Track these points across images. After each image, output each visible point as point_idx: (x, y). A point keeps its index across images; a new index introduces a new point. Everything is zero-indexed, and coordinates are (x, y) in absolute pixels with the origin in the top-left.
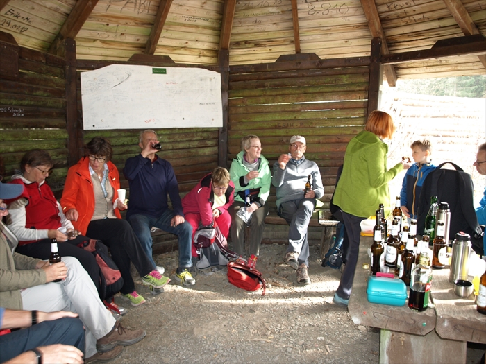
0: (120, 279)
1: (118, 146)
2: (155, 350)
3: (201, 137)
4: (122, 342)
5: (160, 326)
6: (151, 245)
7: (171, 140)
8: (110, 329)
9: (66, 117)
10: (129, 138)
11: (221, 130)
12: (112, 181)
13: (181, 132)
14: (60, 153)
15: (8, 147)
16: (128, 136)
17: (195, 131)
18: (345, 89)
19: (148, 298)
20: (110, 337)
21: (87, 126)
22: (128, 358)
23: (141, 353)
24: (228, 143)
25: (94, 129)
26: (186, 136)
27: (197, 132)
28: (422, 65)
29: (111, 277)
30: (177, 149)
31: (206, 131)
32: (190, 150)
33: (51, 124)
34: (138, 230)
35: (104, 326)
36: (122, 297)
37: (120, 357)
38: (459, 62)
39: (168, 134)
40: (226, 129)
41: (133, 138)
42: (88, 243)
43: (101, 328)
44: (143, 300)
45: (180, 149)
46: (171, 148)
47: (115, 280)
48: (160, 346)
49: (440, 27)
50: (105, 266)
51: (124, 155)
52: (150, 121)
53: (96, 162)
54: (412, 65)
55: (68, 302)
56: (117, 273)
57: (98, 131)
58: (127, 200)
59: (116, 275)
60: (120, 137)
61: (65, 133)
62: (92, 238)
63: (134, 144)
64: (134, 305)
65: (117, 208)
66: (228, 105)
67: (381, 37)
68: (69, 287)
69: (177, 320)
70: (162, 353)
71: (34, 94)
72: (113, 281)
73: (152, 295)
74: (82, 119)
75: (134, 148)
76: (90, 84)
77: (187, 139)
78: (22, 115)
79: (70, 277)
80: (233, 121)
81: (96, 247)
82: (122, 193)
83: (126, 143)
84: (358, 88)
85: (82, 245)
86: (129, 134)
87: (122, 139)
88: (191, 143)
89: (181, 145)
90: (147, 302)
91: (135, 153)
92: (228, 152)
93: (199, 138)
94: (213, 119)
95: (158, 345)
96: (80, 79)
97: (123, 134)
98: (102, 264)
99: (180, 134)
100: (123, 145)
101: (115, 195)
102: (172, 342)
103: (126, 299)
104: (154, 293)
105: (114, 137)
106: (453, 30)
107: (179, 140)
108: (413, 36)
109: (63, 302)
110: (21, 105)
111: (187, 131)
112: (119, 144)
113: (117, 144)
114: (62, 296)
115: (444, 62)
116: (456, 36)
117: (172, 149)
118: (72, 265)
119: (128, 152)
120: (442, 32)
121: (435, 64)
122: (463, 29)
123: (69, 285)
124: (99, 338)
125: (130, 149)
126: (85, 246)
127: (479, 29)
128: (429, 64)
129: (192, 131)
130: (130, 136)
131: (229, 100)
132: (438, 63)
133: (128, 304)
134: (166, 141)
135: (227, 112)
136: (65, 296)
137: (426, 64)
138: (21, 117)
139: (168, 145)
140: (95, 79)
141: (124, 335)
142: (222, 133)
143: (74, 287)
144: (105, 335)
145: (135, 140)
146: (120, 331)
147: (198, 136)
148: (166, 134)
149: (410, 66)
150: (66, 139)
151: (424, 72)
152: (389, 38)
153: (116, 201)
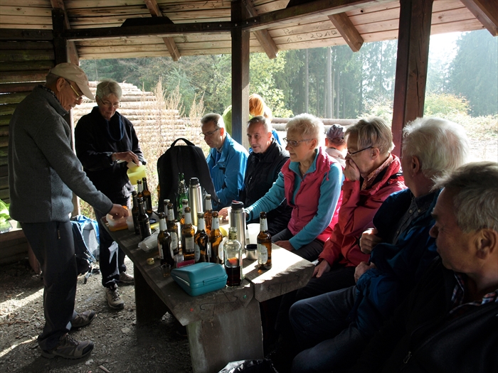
18: (26, 67)
28: (106, 44)
38: (143, 43)
49: (126, 6)
54: (96, 44)
67: (63, 8)
84: (43, 67)
106: (139, 10)
108: (97, 12)
115: (129, 42)
116: (141, 16)
120: (128, 11)
121: (120, 43)
122: (150, 10)
127: (162, 12)
128: (114, 44)
132: (123, 43)
137: (111, 44)
149: (94, 44)
151: (108, 51)
152: (71, 11)
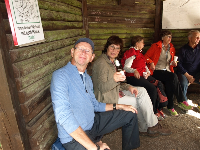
0: (166, 101)
1: (178, 37)
2: (176, 141)
4: (159, 132)
5: (181, 130)
6: (187, 88)
8: (154, 125)
9: (154, 23)
10: (185, 34)
12: (172, 53)
14: (150, 40)
15: (128, 36)
16: (184, 32)
19: (180, 114)
20: (154, 128)
21: (164, 27)
22: (161, 139)
23: (168, 139)
29: (162, 99)
33: (147, 26)
34: (181, 80)
35: (152, 122)
36: (167, 109)
37: (158, 137)
42: (155, 82)
43: (150, 123)
44: (177, 114)
47: (164, 101)
48: (179, 140)
50: (161, 94)
51: (180, 42)
52: (197, 24)
55: (138, 107)
56: (165, 98)
59: (165, 99)
60: (179, 33)
61: (153, 30)
62: (157, 80)
64: (171, 115)
68: (140, 101)
69: (192, 130)
70: (179, 144)
71: (141, 12)
72: (163, 102)
73: (182, 113)
76: (167, 6)
78: (135, 22)
79: (141, 96)
81: (158, 84)
82: (176, 58)
83: (182, 36)
85: (152, 82)
87: (181, 34)
90: (178, 115)
91: (186, 41)
95: (178, 139)
96: (162, 4)
97: (182, 31)
98: (160, 92)
100: (181, 37)
102: (185, 140)
103: (168, 111)
104: (183, 112)
105: (176, 33)
109: (136, 106)
110: (135, 18)
114: (136, 104)
118: (143, 92)
123: (140, 100)
124: (149, 127)
125: (184, 39)
126: (153, 83)
133: (169, 114)
136: (138, 104)
138: (134, 23)
140: (170, 3)
141: (161, 130)
143: (142, 101)
144: (151, 126)
146: (159, 127)
150: (153, 33)
153: (172, 62)
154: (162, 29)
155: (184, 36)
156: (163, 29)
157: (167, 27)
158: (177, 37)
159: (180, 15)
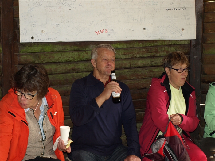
1: (62, 62)
3: (167, 52)
7: (129, 56)
10: (76, 53)
11: (194, 43)
12: (52, 117)
13: (141, 45)
17: (159, 44)
21: (24, 38)
24: (202, 60)
25: (33, 41)
26: (147, 51)
27: (162, 46)
30: (135, 68)
31: (174, 45)
32: (152, 69)
39: (125, 49)
40: (201, 41)
41: (80, 53)
45: (139, 67)
46: (128, 66)
51: (69, 74)
52: (102, 31)
53: (23, 98)
57: (38, 44)
58: (71, 141)
60: (64, 51)
63: (82, 61)
65: (58, 149)
66: (204, 11)
74: (19, 29)
75: (81, 66)
77: (149, 55)
80: (210, 32)
82: (66, 131)
83: (71, 59)
86: (76, 48)
87: (67, 54)
88: (154, 60)
89: (141, 63)
92: (202, 72)
93: (165, 54)
94: (183, 30)
97: (69, 48)
99: (139, 48)
100: (68, 62)
101: (56, 133)
105: (57, 52)
107: (138, 56)
111: (149, 44)
112: (64, 60)
113: (61, 60)
117: (130, 68)
119: (74, 70)
125: (77, 67)
129: (156, 44)
130: (78, 51)
131: (205, 5)
134: (121, 57)
135: (201, 20)
139: (124, 62)
142: (195, 47)
145: (84, 55)
147: (163, 51)
148: (122, 49)
153: (57, 140)
154: (21, 42)
155: (76, 60)
156: (24, 42)
157: (33, 38)
158: (59, 62)
159: (60, 7)
